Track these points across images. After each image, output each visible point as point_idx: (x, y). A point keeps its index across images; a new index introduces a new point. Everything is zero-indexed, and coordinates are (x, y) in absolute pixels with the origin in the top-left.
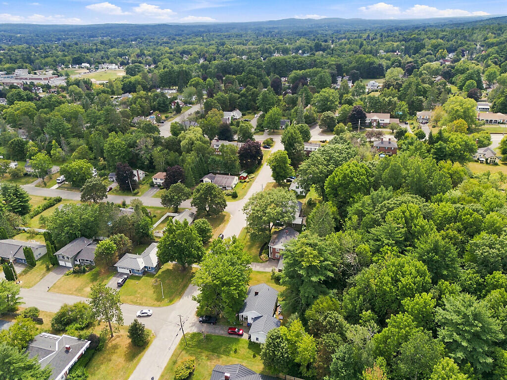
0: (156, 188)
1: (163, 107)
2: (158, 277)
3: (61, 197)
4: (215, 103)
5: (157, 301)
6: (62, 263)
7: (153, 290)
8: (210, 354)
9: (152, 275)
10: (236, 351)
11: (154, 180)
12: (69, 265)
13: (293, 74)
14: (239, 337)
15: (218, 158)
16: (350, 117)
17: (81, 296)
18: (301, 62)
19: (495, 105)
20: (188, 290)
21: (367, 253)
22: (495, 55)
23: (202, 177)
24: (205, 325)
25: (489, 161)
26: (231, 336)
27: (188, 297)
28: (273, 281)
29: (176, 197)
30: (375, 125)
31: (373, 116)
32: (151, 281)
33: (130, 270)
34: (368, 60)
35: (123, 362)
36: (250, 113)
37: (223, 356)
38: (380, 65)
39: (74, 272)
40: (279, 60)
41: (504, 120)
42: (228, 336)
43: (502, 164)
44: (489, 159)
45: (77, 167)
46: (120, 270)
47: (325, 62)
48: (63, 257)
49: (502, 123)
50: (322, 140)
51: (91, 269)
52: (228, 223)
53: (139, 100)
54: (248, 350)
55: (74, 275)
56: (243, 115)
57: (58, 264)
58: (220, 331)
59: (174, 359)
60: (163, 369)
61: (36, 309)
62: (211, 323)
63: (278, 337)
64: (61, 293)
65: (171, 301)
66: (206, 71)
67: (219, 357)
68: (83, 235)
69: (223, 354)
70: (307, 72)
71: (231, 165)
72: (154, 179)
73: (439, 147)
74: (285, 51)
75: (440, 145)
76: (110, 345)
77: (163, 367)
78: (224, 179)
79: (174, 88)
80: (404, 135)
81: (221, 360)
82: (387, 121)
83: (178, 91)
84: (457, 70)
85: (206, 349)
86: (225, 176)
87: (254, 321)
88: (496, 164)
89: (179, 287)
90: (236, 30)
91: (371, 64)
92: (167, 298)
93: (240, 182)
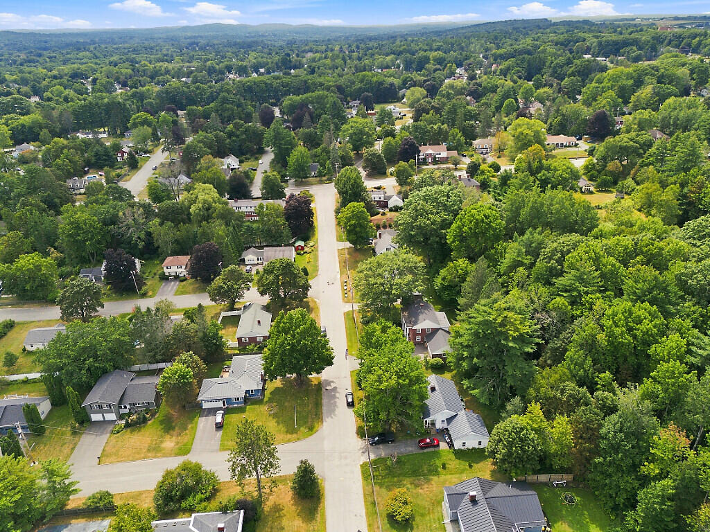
0: (172, 280)
1: (105, 160)
2: (270, 400)
3: (12, 319)
4: (201, 147)
5: (290, 434)
6: (96, 417)
7: (275, 420)
8: (414, 480)
9: (260, 402)
10: (444, 467)
11: (165, 270)
12: (111, 416)
13: (286, 101)
14: (436, 449)
15: (255, 226)
16: (401, 153)
17: (164, 456)
18: (288, 84)
19: (552, 126)
20: (324, 409)
21: (566, 307)
22: (516, 69)
23: (240, 256)
24: (381, 446)
25: (583, 190)
26: (425, 451)
27: (332, 418)
28: (430, 371)
29: (235, 286)
30: (430, 161)
31: (427, 150)
32: (264, 409)
33: (224, 402)
34: (375, 79)
35: (301, 525)
36: (247, 159)
37: (431, 477)
38: (392, 85)
39: (128, 425)
40: (255, 83)
41: (570, 143)
42: (421, 451)
43: (597, 191)
44: (584, 188)
45: (31, 266)
46: (206, 405)
47: (320, 83)
48: (100, 407)
49: (569, 146)
50: (376, 186)
51: (153, 415)
52: (319, 310)
53: (65, 151)
54: (458, 461)
55: (129, 430)
56: (241, 162)
57: (89, 420)
58: (407, 448)
59: (370, 499)
60: (364, 516)
61: (108, 494)
62: (388, 442)
63: (522, 429)
64: (125, 461)
65: (311, 429)
66: (142, 103)
67: (428, 481)
68: (116, 367)
69: (431, 475)
70: (307, 98)
71: (277, 232)
72: (165, 268)
73: (543, 178)
74: (242, 71)
75: (544, 175)
76: (266, 509)
77: (364, 514)
78: (277, 253)
79: (102, 130)
80: (479, 169)
81: (433, 483)
82: (444, 154)
83: (109, 134)
84: (485, 88)
85: (405, 475)
86: (278, 248)
87: (448, 424)
88: (592, 193)
89: (310, 408)
90: (137, 40)
91: (381, 83)
92: (302, 426)
93: (298, 254)
